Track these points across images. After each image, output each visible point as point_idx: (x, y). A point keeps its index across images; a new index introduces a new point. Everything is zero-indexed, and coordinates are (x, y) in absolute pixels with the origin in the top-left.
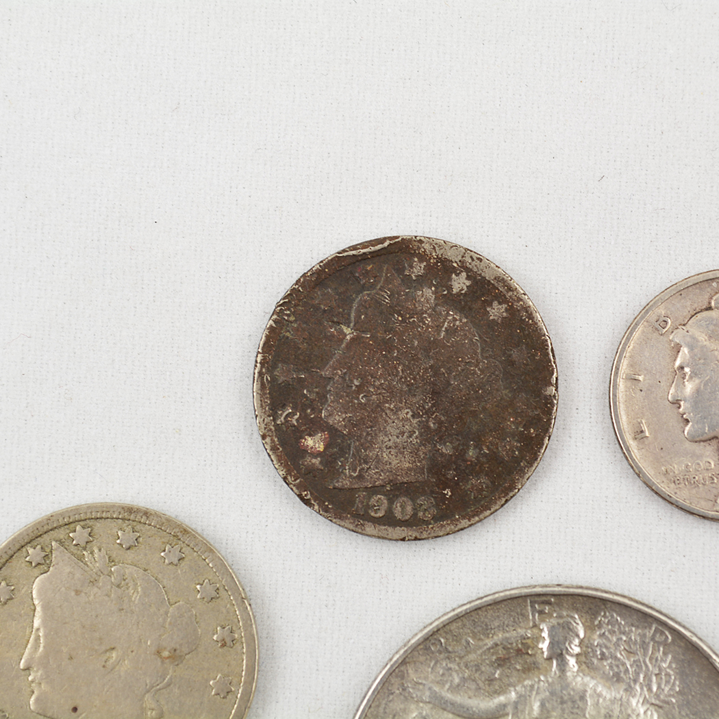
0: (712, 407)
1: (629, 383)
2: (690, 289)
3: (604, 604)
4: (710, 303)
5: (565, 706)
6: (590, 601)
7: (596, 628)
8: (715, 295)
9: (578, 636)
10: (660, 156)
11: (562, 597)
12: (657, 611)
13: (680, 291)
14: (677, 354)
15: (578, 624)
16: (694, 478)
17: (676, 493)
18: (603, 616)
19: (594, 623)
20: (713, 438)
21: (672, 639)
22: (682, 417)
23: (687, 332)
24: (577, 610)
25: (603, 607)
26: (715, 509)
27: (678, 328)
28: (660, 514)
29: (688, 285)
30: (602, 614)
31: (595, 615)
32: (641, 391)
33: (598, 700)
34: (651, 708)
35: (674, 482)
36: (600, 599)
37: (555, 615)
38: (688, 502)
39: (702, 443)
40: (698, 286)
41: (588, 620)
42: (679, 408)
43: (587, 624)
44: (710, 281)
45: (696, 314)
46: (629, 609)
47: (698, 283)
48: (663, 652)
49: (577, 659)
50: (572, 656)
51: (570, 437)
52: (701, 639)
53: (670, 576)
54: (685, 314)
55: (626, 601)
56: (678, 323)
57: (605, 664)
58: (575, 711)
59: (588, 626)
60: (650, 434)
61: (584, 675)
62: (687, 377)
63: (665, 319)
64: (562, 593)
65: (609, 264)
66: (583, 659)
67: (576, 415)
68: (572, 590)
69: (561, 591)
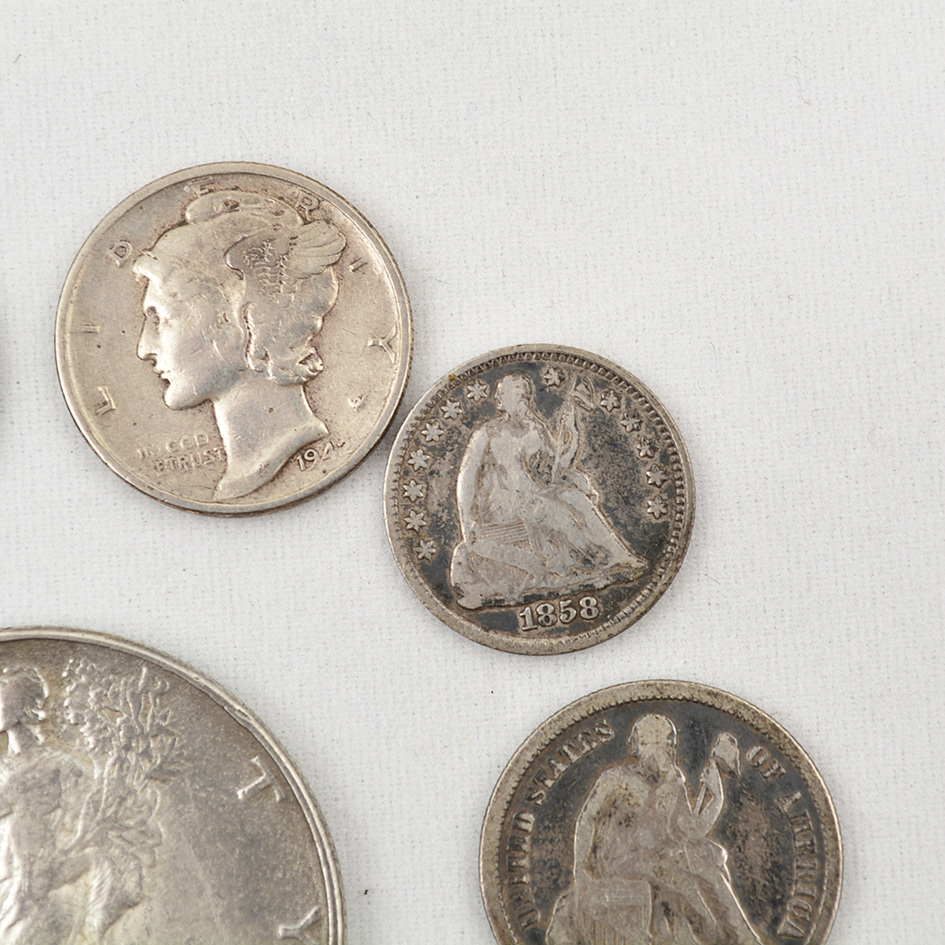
0: (198, 359)
1: (80, 339)
2: (153, 199)
3: (72, 647)
4: (183, 215)
5: (29, 794)
6: (52, 645)
7: (65, 683)
8: (189, 204)
9: (40, 695)
10: (96, 19)
11: (11, 644)
12: (147, 649)
13: (138, 203)
14: (145, 291)
15: (38, 678)
16: (183, 459)
17: (159, 483)
18: (72, 665)
19: (61, 675)
20: (204, 402)
21: (171, 686)
22: (160, 377)
23: (155, 258)
24: (35, 660)
25: (71, 652)
26: (215, 499)
27: (142, 255)
28: (145, 515)
29: (150, 194)
30: (71, 661)
31: (60, 664)
32: (99, 347)
33: (77, 781)
34: (149, 784)
35: (156, 468)
36: (65, 640)
37: (5, 671)
38: (177, 493)
39: (190, 410)
40: (163, 193)
41: (52, 672)
42: (154, 364)
43: (51, 678)
44: (179, 185)
45: (165, 232)
46: (107, 651)
47: (163, 189)
48: (161, 704)
49: (42, 728)
50: (35, 724)
51: (12, 423)
52: (211, 681)
53: (167, 600)
54: (150, 234)
55: (102, 639)
56: (141, 247)
57: (82, 730)
58: (46, 799)
59: (53, 680)
60: (117, 406)
61: (53, 749)
62: (162, 321)
63: (122, 244)
64: (11, 639)
65: (41, 176)
66: (50, 727)
67: (16, 391)
68: (24, 634)
69: (10, 636)
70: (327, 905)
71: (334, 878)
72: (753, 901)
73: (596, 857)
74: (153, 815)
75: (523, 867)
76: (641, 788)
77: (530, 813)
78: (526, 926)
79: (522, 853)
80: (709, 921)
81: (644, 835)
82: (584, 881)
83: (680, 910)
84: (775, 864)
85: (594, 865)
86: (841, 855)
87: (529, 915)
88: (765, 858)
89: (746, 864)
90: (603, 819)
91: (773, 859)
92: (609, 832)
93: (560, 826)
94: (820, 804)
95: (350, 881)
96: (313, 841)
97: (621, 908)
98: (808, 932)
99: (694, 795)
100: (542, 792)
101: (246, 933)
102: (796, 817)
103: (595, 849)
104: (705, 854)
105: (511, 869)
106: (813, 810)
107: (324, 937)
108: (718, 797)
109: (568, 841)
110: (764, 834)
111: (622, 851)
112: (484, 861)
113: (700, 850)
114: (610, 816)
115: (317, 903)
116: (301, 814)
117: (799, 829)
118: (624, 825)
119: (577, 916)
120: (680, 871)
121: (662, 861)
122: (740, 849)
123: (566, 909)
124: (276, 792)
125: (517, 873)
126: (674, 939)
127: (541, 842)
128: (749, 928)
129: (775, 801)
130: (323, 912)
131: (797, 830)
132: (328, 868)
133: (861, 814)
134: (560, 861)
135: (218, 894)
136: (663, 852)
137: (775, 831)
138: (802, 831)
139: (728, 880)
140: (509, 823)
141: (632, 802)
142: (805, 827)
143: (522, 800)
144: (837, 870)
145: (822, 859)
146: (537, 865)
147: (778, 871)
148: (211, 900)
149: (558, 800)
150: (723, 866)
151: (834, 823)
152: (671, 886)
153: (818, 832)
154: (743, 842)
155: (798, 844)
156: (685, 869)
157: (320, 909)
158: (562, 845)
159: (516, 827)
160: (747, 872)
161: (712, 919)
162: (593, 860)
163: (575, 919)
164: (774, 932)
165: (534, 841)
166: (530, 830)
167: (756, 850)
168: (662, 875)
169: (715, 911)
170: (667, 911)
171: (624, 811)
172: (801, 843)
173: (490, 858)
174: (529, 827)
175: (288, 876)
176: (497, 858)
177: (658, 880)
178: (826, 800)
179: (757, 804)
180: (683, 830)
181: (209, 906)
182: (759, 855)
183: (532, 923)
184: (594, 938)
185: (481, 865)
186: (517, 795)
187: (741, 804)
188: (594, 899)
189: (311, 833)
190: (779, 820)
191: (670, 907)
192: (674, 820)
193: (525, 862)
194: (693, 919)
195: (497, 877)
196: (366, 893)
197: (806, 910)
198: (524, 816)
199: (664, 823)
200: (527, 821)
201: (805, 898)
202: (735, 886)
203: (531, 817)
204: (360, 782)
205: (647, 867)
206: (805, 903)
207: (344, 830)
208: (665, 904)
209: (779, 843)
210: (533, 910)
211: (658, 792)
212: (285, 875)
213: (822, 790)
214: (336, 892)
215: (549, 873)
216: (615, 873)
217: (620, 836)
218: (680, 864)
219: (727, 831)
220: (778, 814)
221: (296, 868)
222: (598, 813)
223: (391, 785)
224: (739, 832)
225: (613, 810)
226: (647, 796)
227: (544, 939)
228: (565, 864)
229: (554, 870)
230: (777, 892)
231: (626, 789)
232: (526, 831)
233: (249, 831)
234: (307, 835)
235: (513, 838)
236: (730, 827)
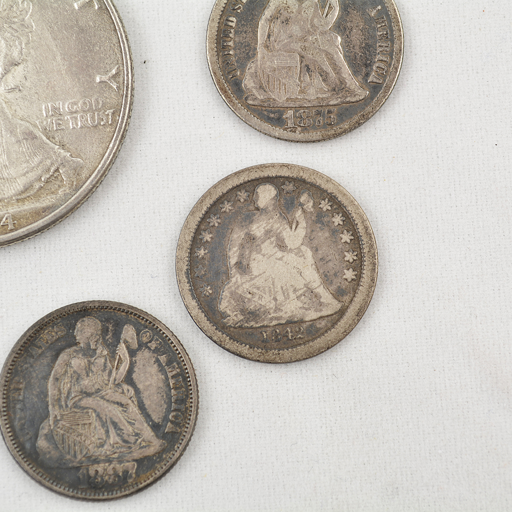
70: (123, 64)
71: (127, 49)
72: (355, 64)
73: (269, 41)
74: (28, 15)
75: (230, 46)
76: (294, 3)
77: (234, 17)
78: (231, 78)
79: (230, 38)
80: (331, 75)
81: (295, 29)
82: (263, 53)
83: (315, 69)
84: (367, 44)
85: (268, 45)
86: (403, 39)
87: (234, 72)
88: (361, 41)
89: (351, 44)
90: (274, 20)
91: (366, 41)
92: (276, 27)
93: (250, 24)
94: (391, 13)
95: (136, 56)
96: (115, 30)
97: (283, 68)
98: (384, 81)
99: (323, 7)
100: (240, 5)
101: (79, 79)
102: (378, 19)
103: (269, 36)
104: (329, 38)
105: (224, 47)
106: (388, 15)
107: (121, 82)
108: (336, 8)
109: (255, 33)
110: (361, 28)
111: (283, 36)
112: (209, 43)
113: (326, 36)
114: (277, 18)
115: (118, 64)
116: (109, 15)
117: (380, 26)
118: (285, 23)
119: (260, 73)
120: (315, 48)
121: (305, 43)
122: (348, 36)
123: (253, 68)
124: (95, 3)
125: (227, 49)
126: (312, 85)
127: (240, 32)
128: (352, 79)
129: (367, 10)
130: (121, 68)
131: (379, 26)
132: (124, 44)
133: (414, 20)
134: (250, 43)
135: (64, 59)
136: (306, 38)
137: (367, 27)
138: (381, 26)
139: (341, 53)
140: (223, 22)
141: (289, 11)
142: (383, 24)
143: (229, 10)
144: (400, 47)
145: (392, 42)
146: (238, 45)
147: (368, 48)
148: (60, 61)
149: (249, 10)
150: (338, 45)
151: (399, 22)
152: (310, 56)
153: (391, 28)
154: (350, 32)
155: (379, 34)
156: (318, 47)
157: (119, 66)
158: (251, 34)
159: (226, 25)
160: (352, 48)
161: (332, 74)
162: (268, 42)
163: (258, 74)
164: (367, 80)
165: (236, 32)
166: (234, 26)
167: (357, 37)
168: (305, 50)
169: (334, 69)
170: (308, 69)
171: (285, 15)
172: (381, 33)
173: (212, 41)
174: (233, 25)
175: (102, 49)
176: (216, 41)
177: (303, 53)
178: (395, 10)
179: (357, 12)
180: (317, 25)
181: (59, 65)
182: (358, 39)
183: (235, 76)
184: (268, 84)
185: (207, 45)
186: (226, 7)
187: (348, 12)
188: (268, 63)
189: (115, 25)
190: (369, 20)
191: (310, 67)
192: (312, 20)
193: (231, 43)
194: (322, 74)
195: (215, 51)
196: (145, 63)
197: (384, 69)
198: (231, 19)
199: (307, 22)
200: (232, 22)
201: (383, 62)
202: (345, 56)
203: (234, 19)
204: (141, 3)
205: (297, 46)
206: (382, 65)
207: (133, 29)
208: (307, 66)
209: (369, 33)
210: (235, 69)
211: (303, 5)
212: (100, 48)
213: (393, 5)
214: (128, 57)
215: (244, 49)
216: (280, 50)
217: (283, 29)
218: (315, 44)
219: (341, 27)
220: (368, 17)
221: (106, 45)
222: (271, 17)
223: (159, 5)
224: (348, 27)
225: (279, 15)
226: (297, 7)
227: (241, 85)
228: (253, 45)
229: (247, 48)
230: (368, 59)
231: (286, 4)
232: (231, 26)
233: (81, 25)
234: (112, 26)
235: (224, 31)
236: (343, 24)
